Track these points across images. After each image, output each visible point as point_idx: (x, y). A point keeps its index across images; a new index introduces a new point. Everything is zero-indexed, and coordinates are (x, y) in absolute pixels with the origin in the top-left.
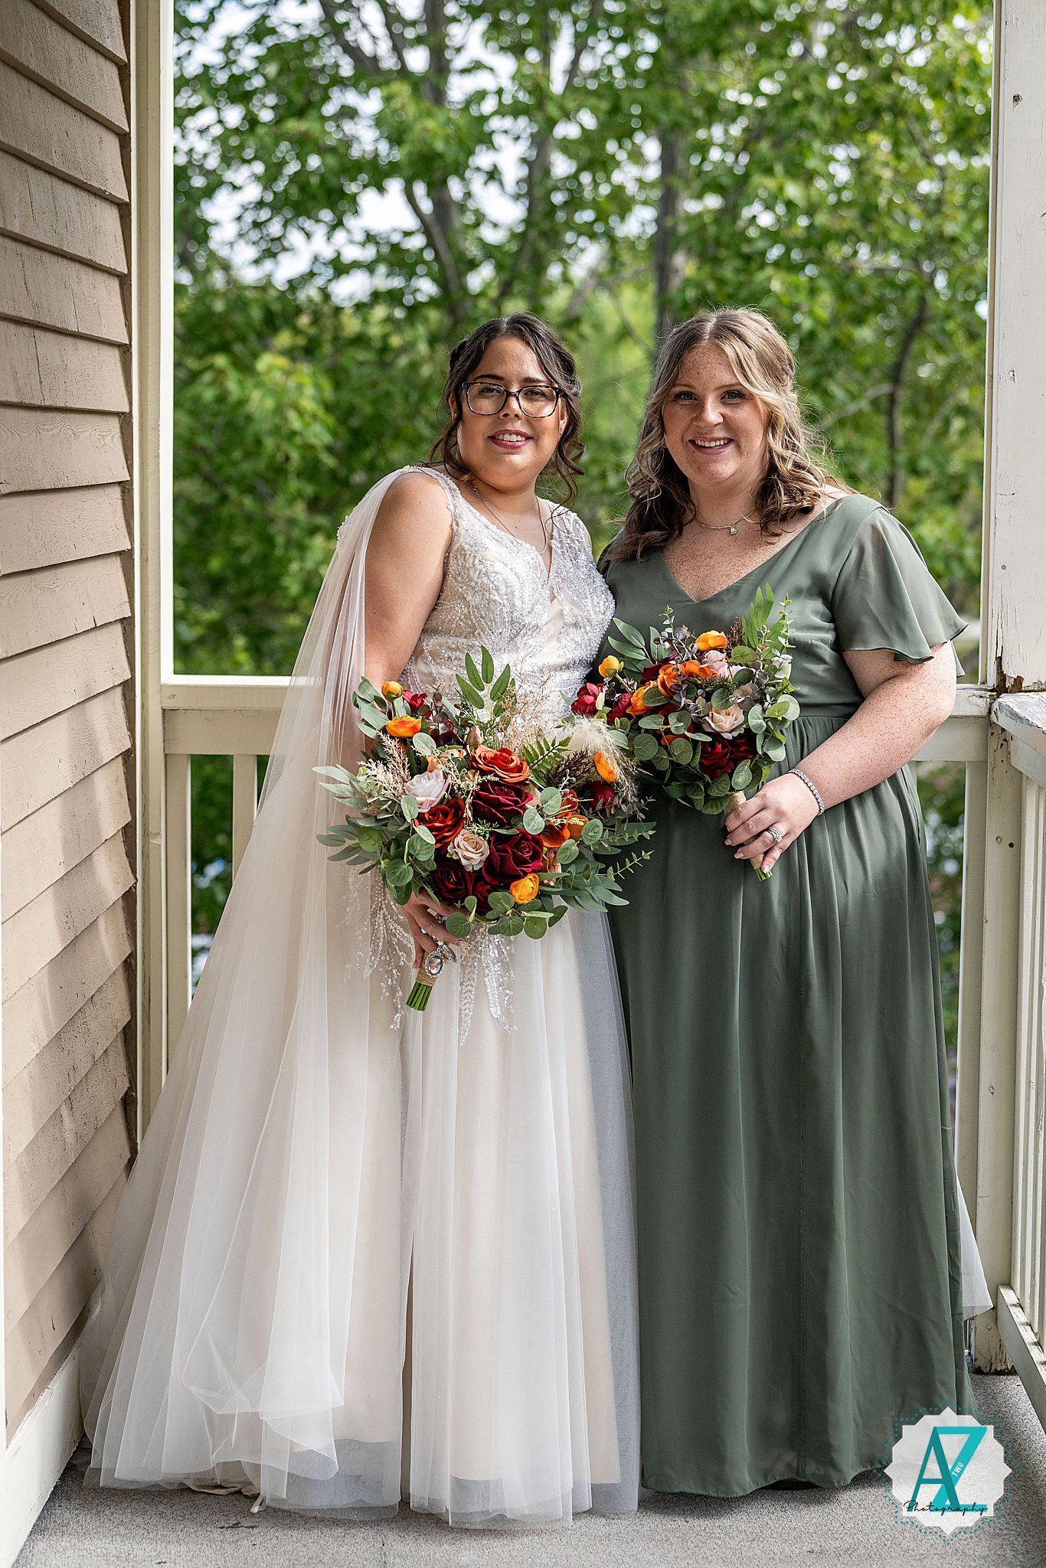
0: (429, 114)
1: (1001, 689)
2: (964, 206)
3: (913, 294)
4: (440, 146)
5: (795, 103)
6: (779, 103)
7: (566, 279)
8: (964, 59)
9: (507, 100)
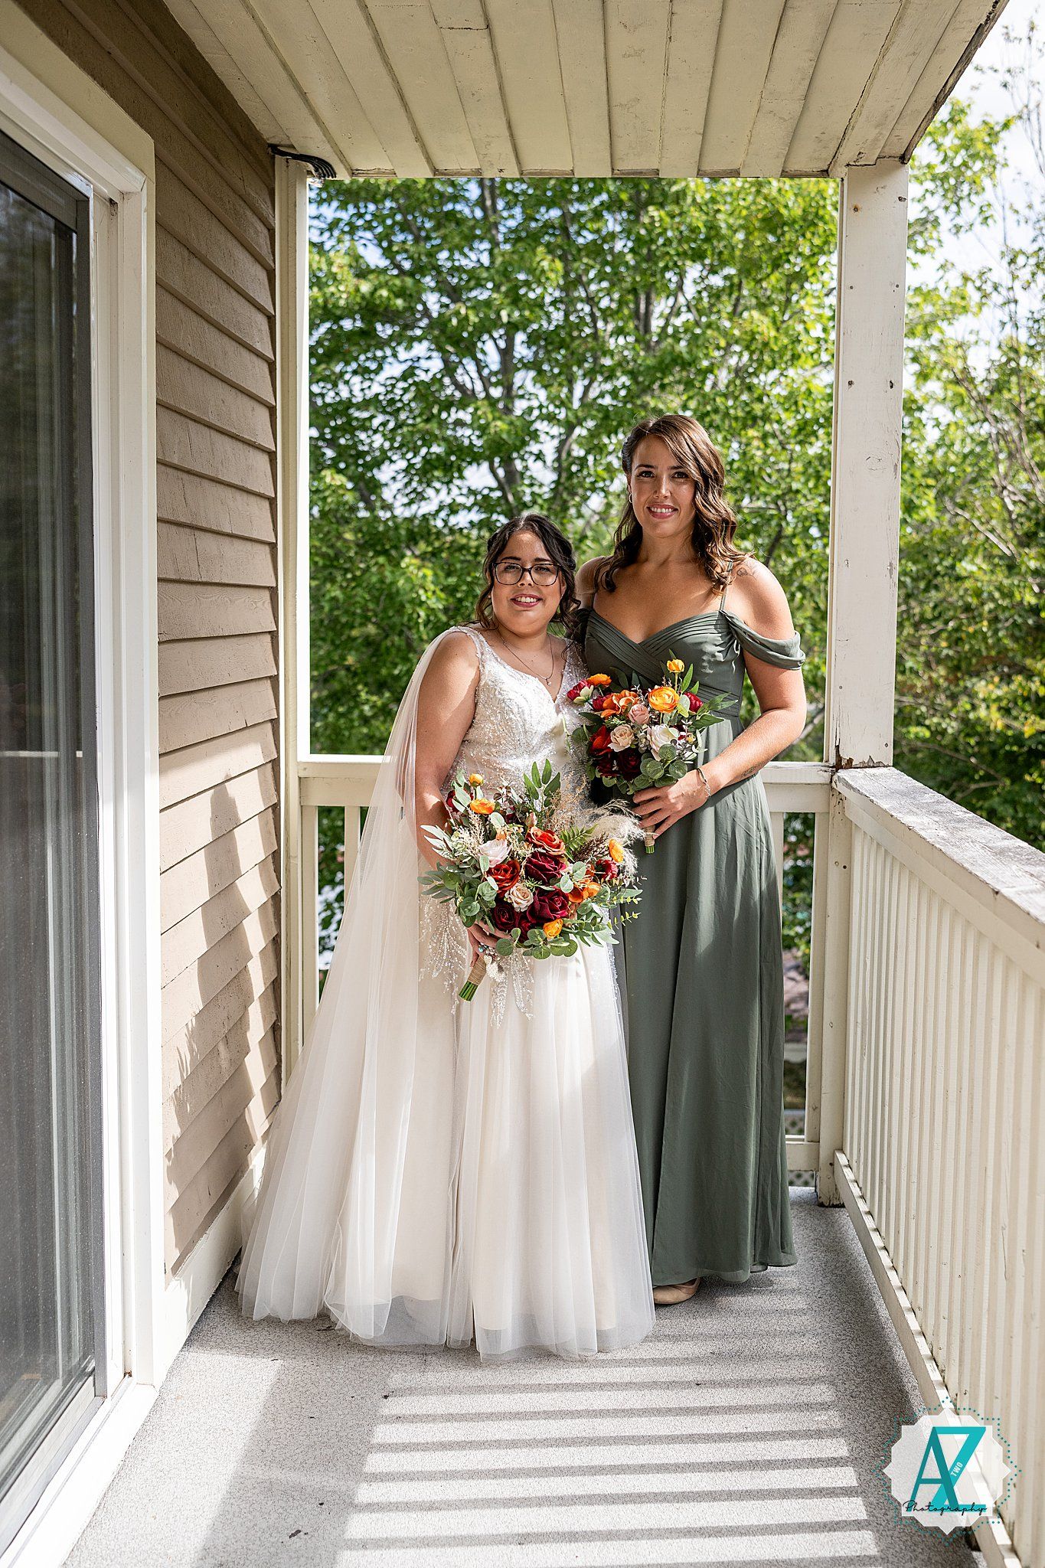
0: (500, 419)
1: (838, 766)
2: (803, 473)
3: (774, 523)
4: (504, 436)
5: (708, 414)
6: (699, 414)
7: (580, 516)
8: (803, 389)
9: (544, 411)
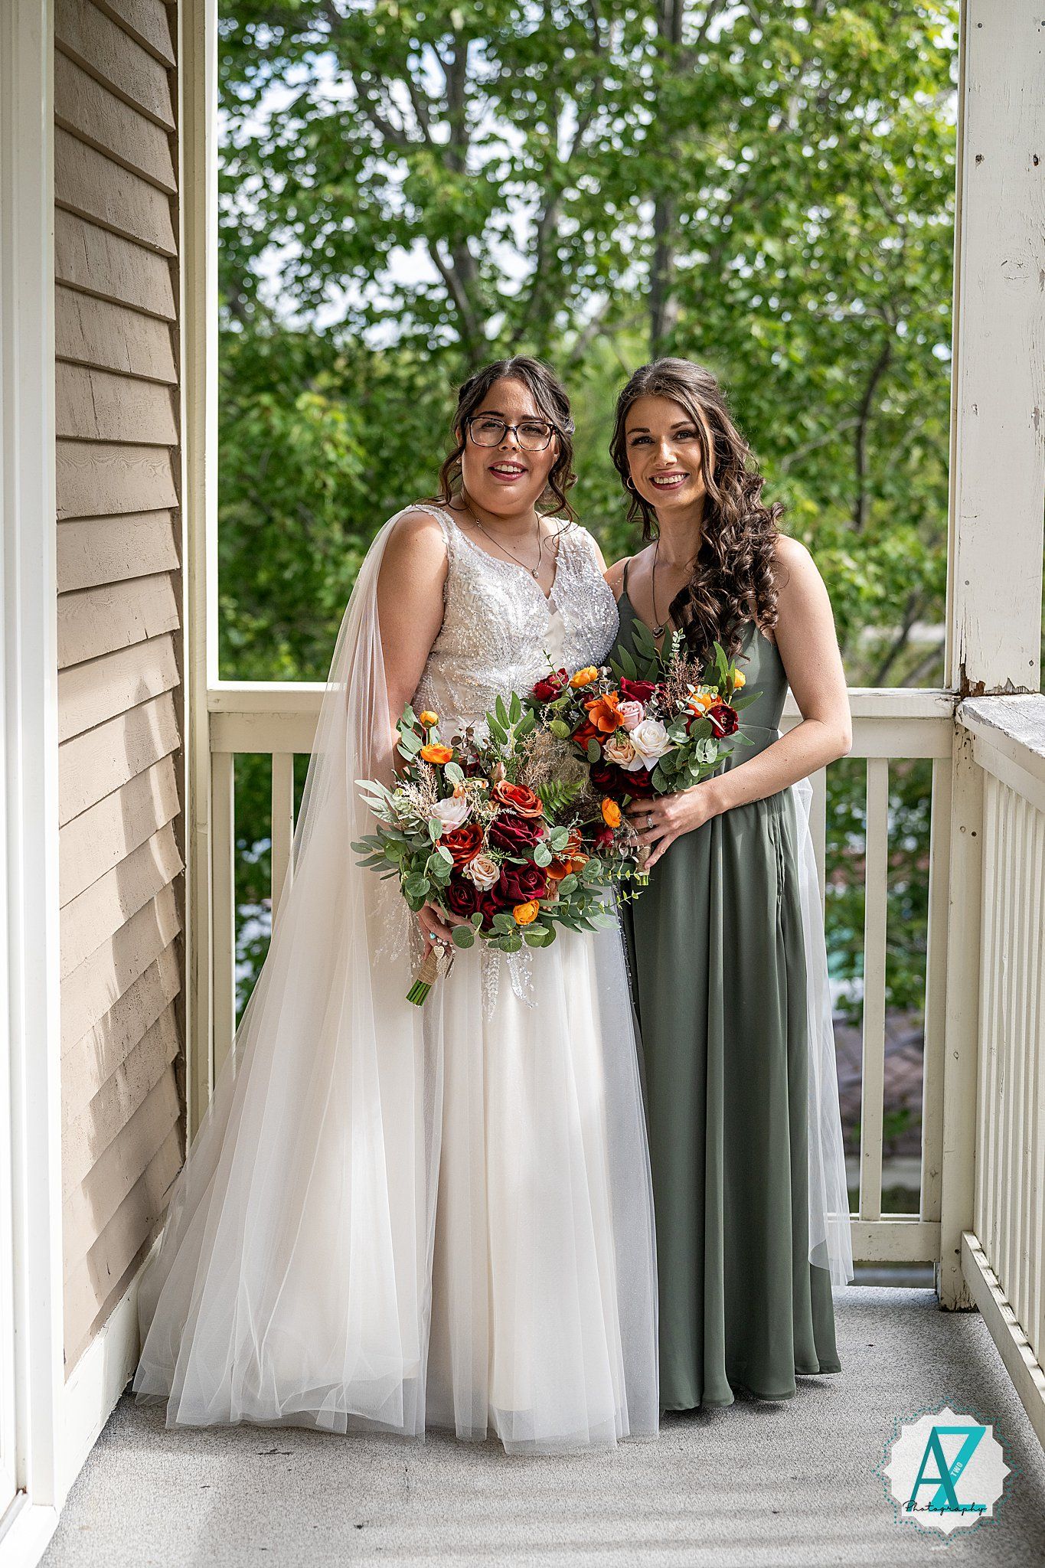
0: (450, 181)
1: (964, 693)
2: (923, 260)
3: (878, 337)
4: (459, 208)
5: (773, 169)
6: (759, 169)
7: (571, 326)
8: (923, 129)
9: (518, 168)
